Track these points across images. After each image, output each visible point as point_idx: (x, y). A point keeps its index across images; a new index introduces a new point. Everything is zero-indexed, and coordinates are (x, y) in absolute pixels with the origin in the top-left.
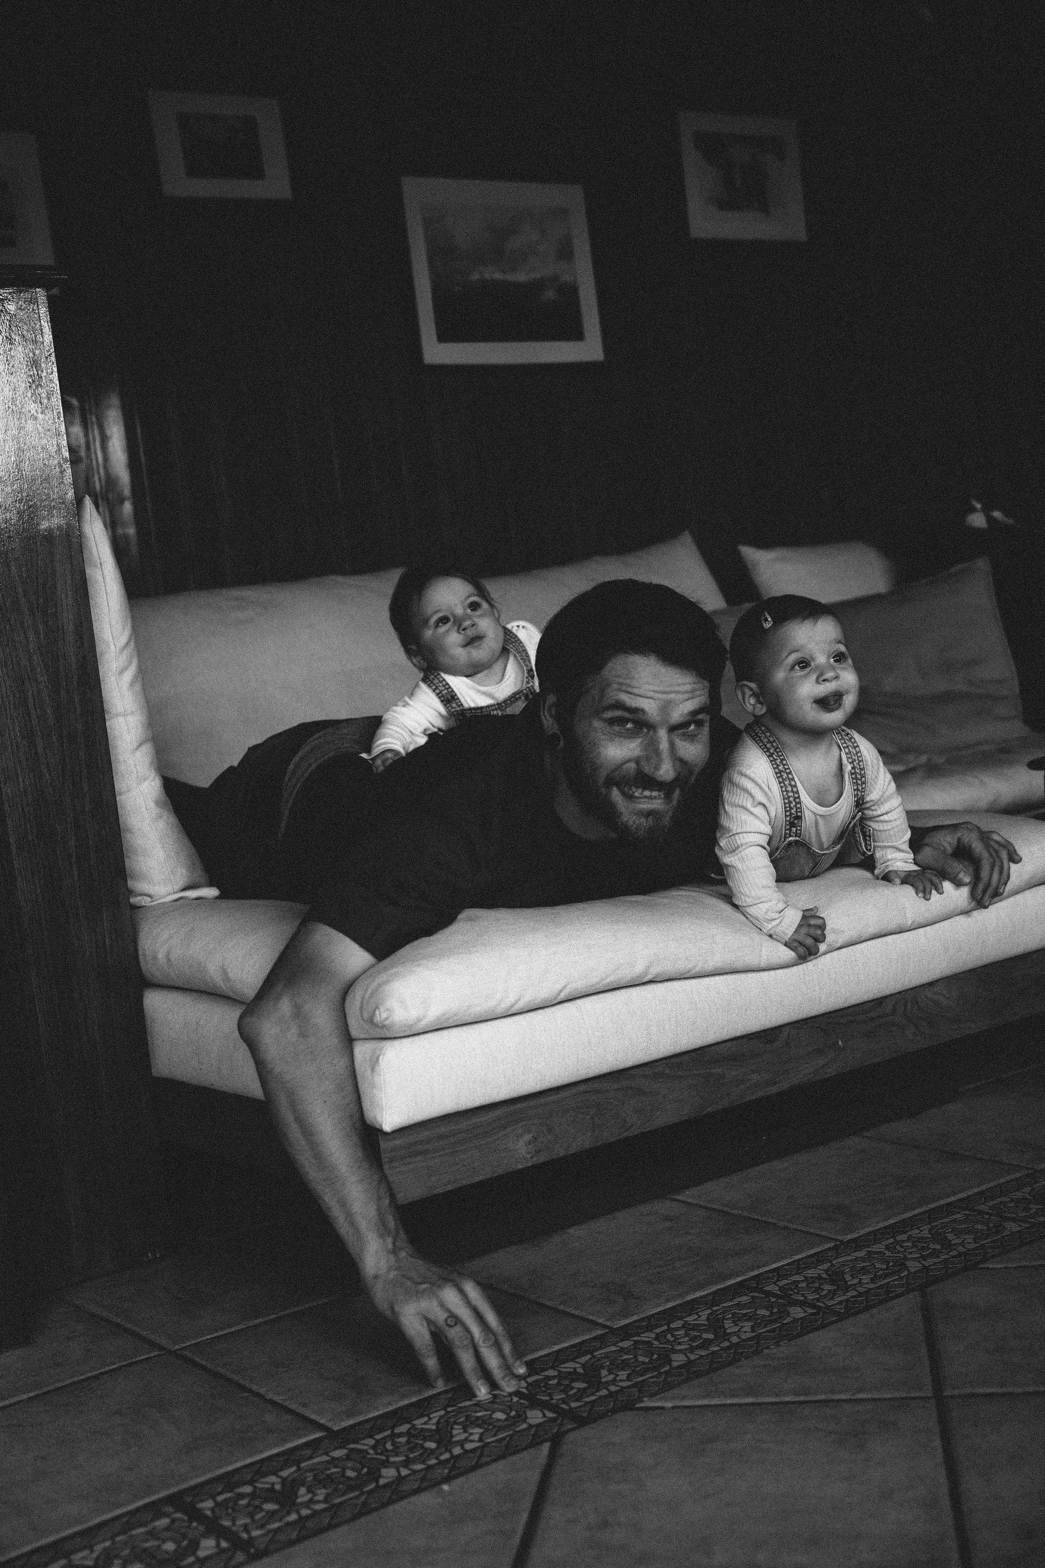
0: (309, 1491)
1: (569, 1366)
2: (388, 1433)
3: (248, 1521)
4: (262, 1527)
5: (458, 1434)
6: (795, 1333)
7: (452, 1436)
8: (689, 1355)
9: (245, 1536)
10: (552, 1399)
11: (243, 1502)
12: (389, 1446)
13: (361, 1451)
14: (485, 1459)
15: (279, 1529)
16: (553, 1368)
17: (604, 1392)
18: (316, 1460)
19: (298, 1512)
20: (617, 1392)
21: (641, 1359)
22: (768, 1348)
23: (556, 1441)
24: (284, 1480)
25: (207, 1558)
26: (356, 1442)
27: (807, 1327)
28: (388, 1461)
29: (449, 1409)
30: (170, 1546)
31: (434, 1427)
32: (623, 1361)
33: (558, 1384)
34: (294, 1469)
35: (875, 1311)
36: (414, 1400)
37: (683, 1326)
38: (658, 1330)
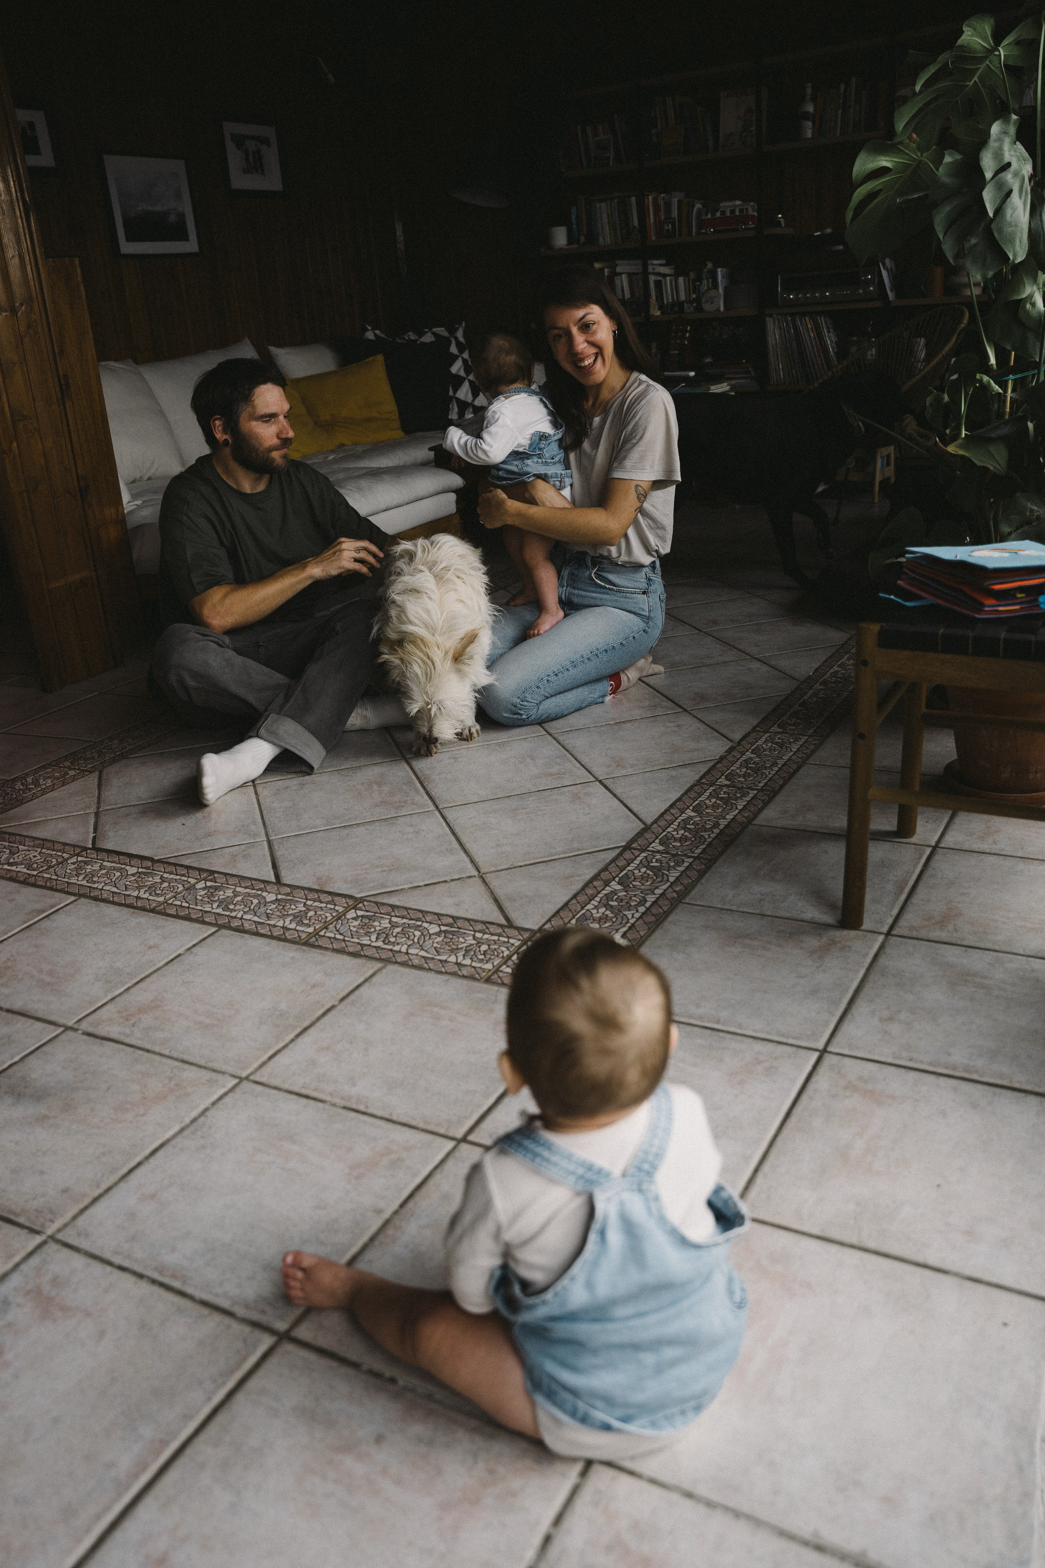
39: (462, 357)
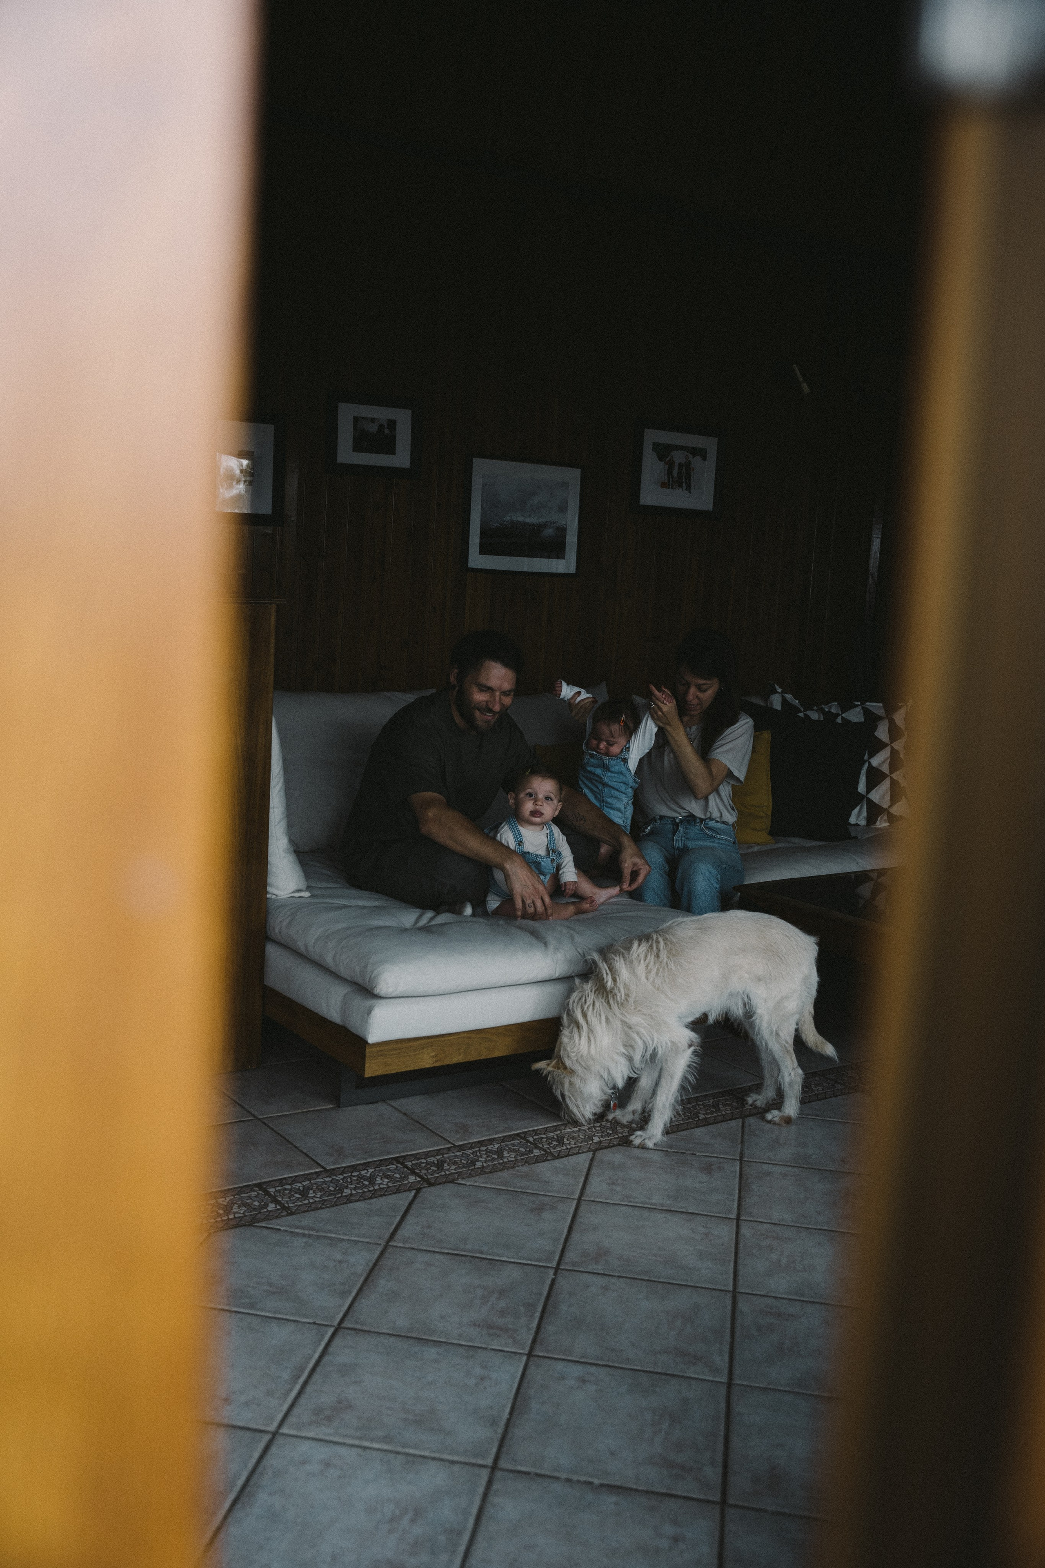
0: (314, 1192)
1: (431, 1159)
2: (350, 1174)
3: (289, 1200)
4: (293, 1203)
5: (378, 1180)
6: (532, 1162)
7: (376, 1181)
8: (484, 1164)
9: (287, 1205)
10: (421, 1172)
11: (287, 1192)
12: (349, 1180)
13: (337, 1180)
14: (387, 1193)
15: (299, 1205)
16: (425, 1158)
17: (443, 1173)
18: (318, 1180)
19: (308, 1200)
20: (449, 1174)
21: (463, 1161)
22: (518, 1166)
23: (418, 1190)
24: (304, 1186)
25: (271, 1211)
26: (336, 1176)
27: (538, 1160)
28: (347, 1186)
29: (377, 1169)
30: (257, 1203)
31: (369, 1175)
32: (455, 1161)
33: (425, 1166)
34: (309, 1182)
35: (570, 1158)
36: (362, 1162)
37: (486, 1150)
38: (474, 1150)
39: (892, 747)
